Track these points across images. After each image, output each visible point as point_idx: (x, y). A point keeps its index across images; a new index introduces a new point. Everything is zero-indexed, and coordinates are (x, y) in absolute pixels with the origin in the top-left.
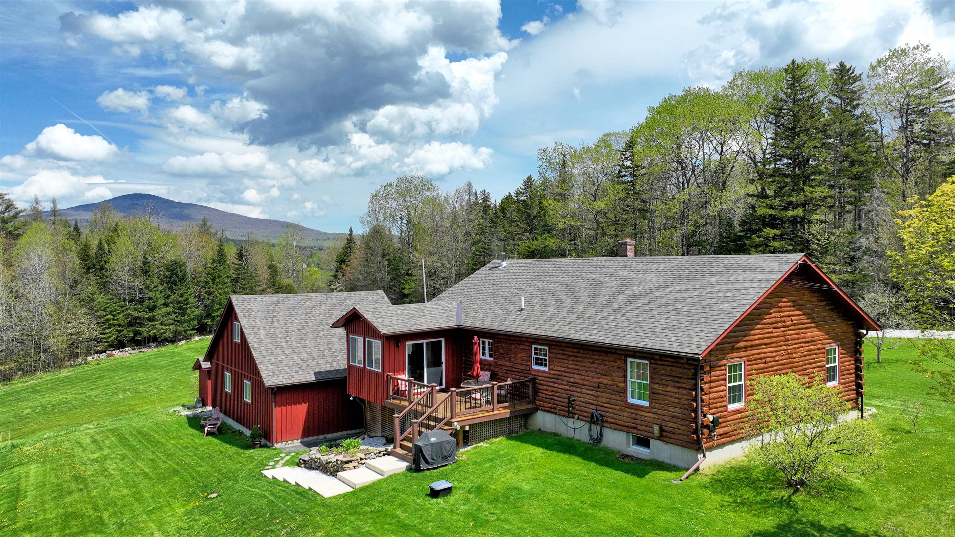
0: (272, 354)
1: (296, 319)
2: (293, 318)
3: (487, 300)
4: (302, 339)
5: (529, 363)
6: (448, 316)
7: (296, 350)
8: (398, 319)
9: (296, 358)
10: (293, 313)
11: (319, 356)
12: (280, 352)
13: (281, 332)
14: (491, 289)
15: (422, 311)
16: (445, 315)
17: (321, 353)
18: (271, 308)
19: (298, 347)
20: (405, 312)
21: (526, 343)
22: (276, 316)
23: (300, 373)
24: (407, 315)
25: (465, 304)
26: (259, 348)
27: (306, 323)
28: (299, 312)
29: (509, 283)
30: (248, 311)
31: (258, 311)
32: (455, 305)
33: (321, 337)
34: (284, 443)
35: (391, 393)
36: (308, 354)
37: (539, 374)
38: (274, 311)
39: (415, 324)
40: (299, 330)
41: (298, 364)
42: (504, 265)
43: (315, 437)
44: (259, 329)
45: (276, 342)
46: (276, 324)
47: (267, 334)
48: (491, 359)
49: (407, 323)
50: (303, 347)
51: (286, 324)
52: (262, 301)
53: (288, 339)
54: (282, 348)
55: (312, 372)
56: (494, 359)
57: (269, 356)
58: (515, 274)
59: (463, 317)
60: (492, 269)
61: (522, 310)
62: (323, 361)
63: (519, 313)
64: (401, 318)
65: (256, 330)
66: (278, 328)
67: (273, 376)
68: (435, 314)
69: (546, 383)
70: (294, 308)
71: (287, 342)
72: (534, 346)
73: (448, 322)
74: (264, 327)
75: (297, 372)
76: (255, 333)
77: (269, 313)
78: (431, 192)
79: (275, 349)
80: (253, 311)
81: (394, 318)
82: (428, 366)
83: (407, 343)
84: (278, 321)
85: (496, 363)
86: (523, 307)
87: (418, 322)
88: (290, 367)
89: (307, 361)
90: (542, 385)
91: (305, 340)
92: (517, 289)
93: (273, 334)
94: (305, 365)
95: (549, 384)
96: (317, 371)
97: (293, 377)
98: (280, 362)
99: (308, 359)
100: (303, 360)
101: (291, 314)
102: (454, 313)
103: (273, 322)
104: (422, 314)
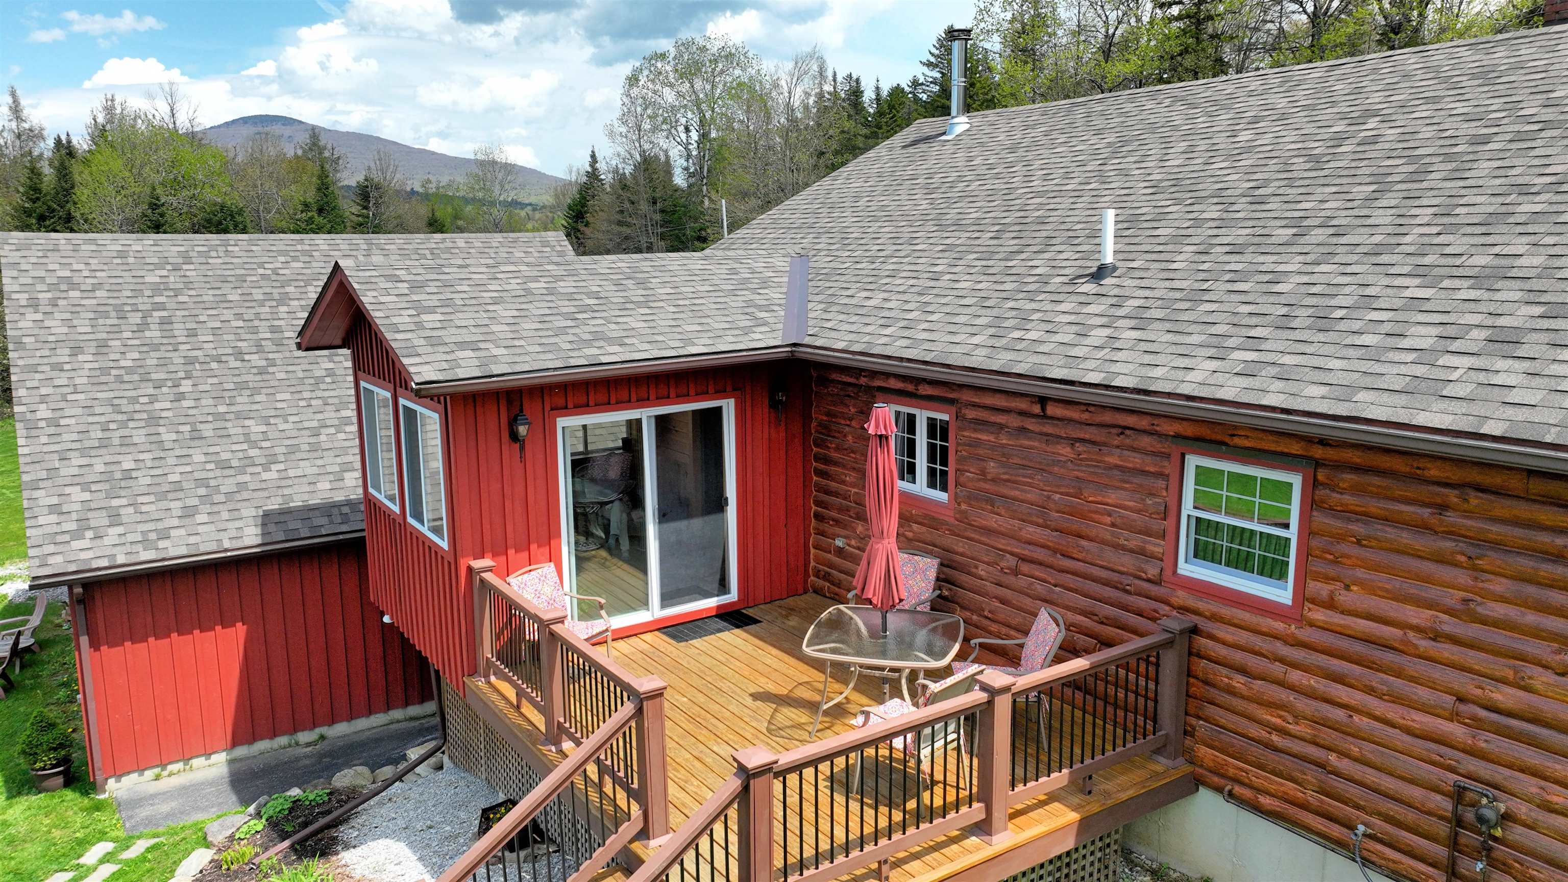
0: (104, 444)
1: (239, 316)
2: (228, 315)
3: (911, 241)
4: (241, 386)
5: (1156, 546)
6: (750, 303)
7: (207, 430)
8: (523, 315)
9: (198, 458)
10: (234, 297)
11: (293, 450)
12: (139, 437)
13: (163, 364)
14: (924, 205)
15: (641, 283)
16: (737, 303)
17: (305, 440)
18: (151, 279)
19: (219, 417)
20: (565, 286)
21: (1146, 441)
22: (161, 307)
23: (201, 518)
24: (570, 297)
25: (822, 262)
26: (53, 422)
27: (274, 330)
28: (258, 294)
29: (997, 176)
30: (52, 287)
31: (95, 288)
32: (781, 263)
33: (319, 381)
34: (149, 774)
35: (487, 651)
36: (253, 444)
37: (1227, 611)
38: (157, 289)
39: (597, 337)
40: (239, 355)
41: (202, 482)
42: (959, 129)
43: (283, 740)
44: (76, 350)
45: (134, 400)
46: (153, 333)
47: (105, 371)
48: (941, 496)
49: (563, 330)
50: (239, 416)
51: (192, 334)
52: (122, 255)
53: (186, 386)
54: (154, 420)
55: (249, 511)
56: (956, 498)
57: (84, 452)
58: (1012, 149)
59: (815, 310)
60: (914, 143)
61: (1100, 273)
62: (307, 468)
63: (1090, 288)
64: (537, 309)
65: (64, 353)
66: (156, 347)
67: (77, 535)
68: (696, 295)
69: (1277, 669)
70: (242, 279)
71: (180, 397)
72: (1193, 462)
73: (746, 331)
74: (102, 346)
75: (189, 513)
76: (58, 367)
77: (137, 293)
78: (744, 70)
79: (123, 425)
80: (73, 286)
81: (505, 312)
82: (664, 516)
83: (562, 422)
84: (165, 322)
85: (963, 518)
86: (1109, 259)
87: (613, 331)
88: (162, 496)
89: (241, 470)
90: (1242, 670)
91: (255, 391)
92: (1039, 194)
93: (129, 370)
94: (228, 485)
95: (1295, 676)
96: (273, 505)
97: (164, 535)
98: (128, 475)
99: (250, 462)
100: (224, 465)
101: (223, 300)
102: (776, 295)
103: (143, 326)
104: (637, 294)
